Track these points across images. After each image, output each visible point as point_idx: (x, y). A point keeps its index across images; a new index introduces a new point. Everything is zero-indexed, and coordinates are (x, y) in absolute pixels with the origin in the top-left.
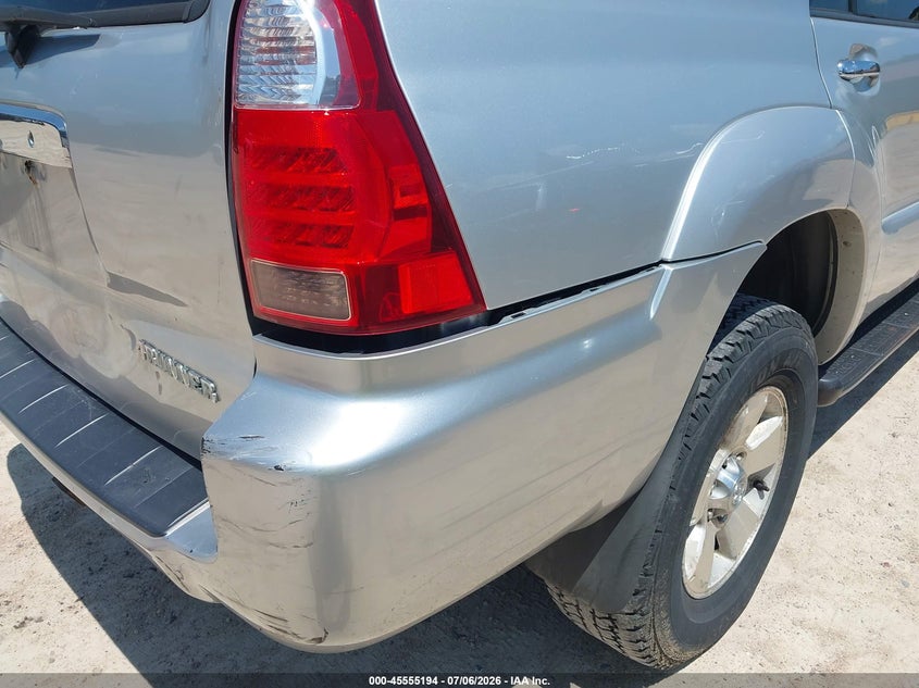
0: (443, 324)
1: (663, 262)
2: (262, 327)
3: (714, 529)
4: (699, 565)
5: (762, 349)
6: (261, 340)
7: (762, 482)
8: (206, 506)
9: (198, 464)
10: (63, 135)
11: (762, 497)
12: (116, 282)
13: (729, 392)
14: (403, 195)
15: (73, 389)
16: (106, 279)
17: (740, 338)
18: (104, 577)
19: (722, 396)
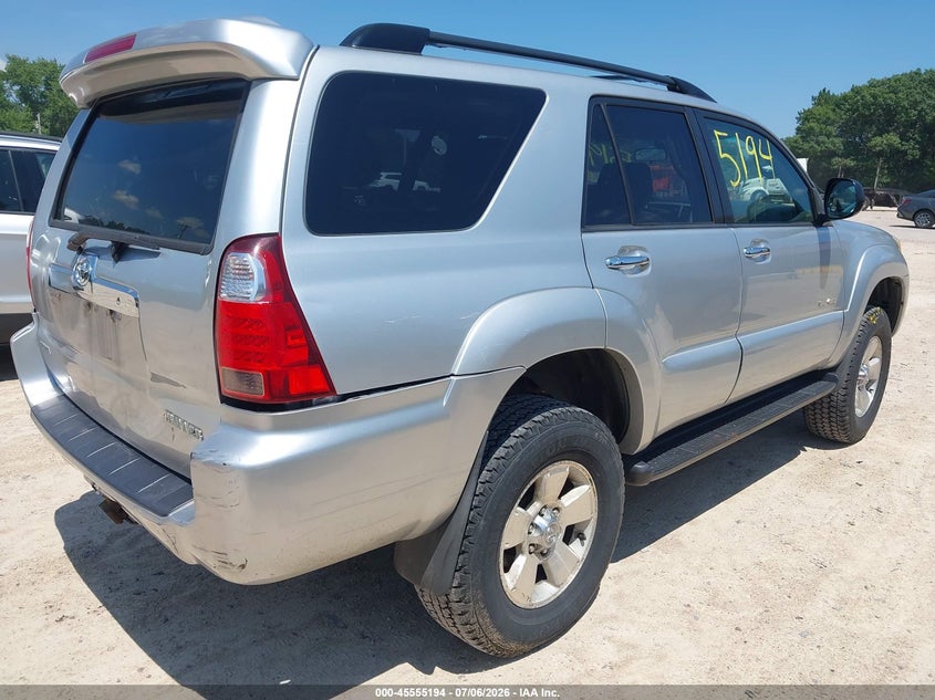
0: (315, 399)
1: (453, 375)
2: (226, 400)
3: (536, 561)
4: (518, 581)
5: (550, 433)
6: (224, 406)
7: (583, 534)
8: (192, 503)
9: (189, 481)
10: (136, 299)
11: (583, 545)
12: (155, 378)
13: (521, 458)
14: (293, 338)
15: (120, 445)
16: (150, 376)
17: (534, 424)
18: (119, 593)
19: (517, 459)
